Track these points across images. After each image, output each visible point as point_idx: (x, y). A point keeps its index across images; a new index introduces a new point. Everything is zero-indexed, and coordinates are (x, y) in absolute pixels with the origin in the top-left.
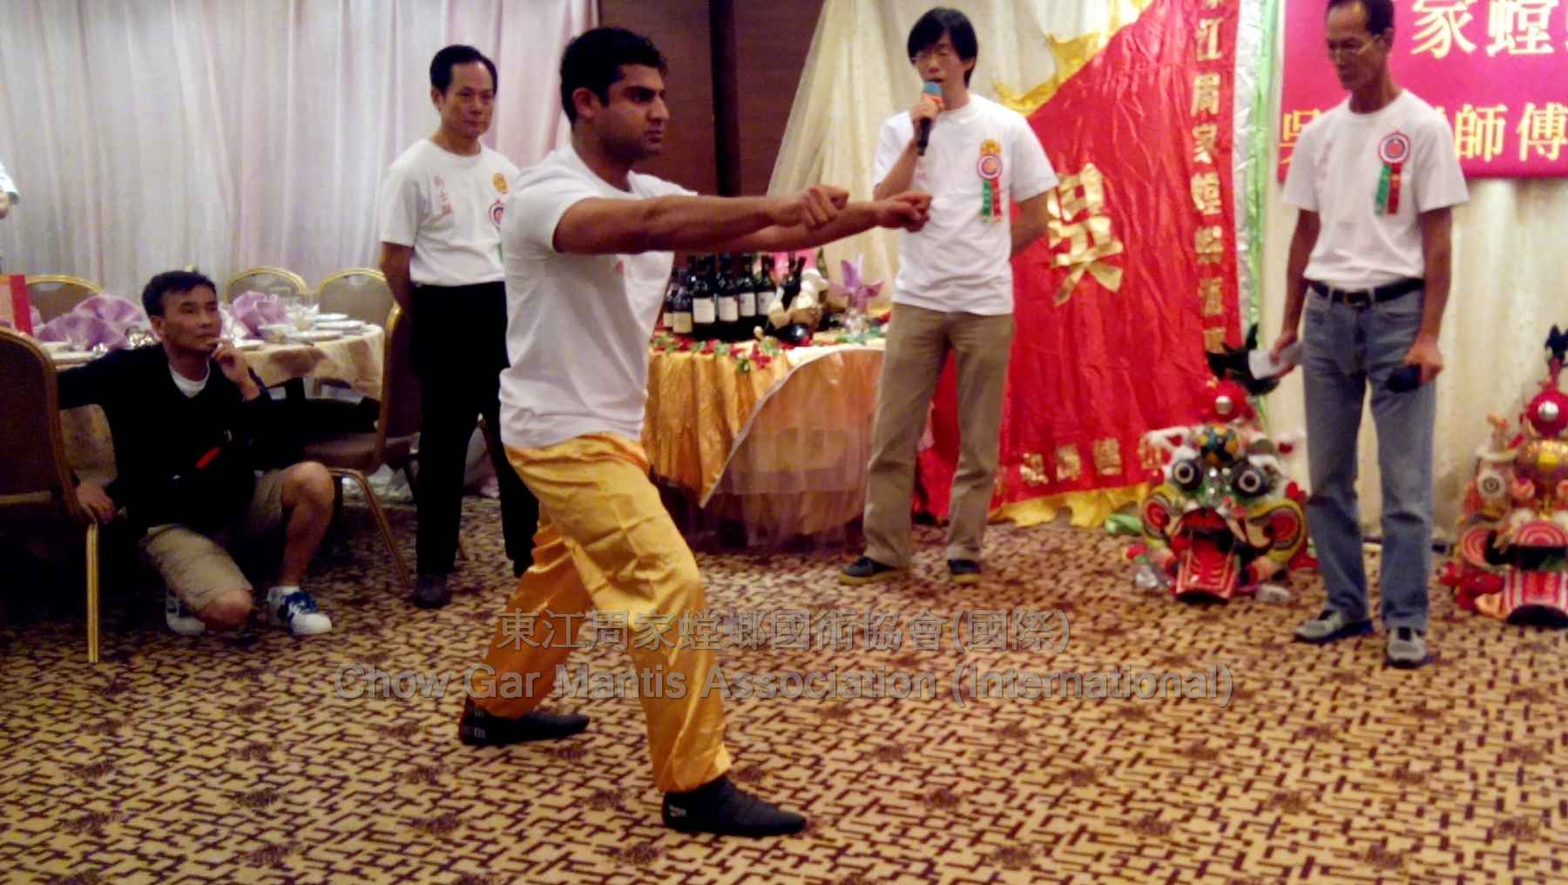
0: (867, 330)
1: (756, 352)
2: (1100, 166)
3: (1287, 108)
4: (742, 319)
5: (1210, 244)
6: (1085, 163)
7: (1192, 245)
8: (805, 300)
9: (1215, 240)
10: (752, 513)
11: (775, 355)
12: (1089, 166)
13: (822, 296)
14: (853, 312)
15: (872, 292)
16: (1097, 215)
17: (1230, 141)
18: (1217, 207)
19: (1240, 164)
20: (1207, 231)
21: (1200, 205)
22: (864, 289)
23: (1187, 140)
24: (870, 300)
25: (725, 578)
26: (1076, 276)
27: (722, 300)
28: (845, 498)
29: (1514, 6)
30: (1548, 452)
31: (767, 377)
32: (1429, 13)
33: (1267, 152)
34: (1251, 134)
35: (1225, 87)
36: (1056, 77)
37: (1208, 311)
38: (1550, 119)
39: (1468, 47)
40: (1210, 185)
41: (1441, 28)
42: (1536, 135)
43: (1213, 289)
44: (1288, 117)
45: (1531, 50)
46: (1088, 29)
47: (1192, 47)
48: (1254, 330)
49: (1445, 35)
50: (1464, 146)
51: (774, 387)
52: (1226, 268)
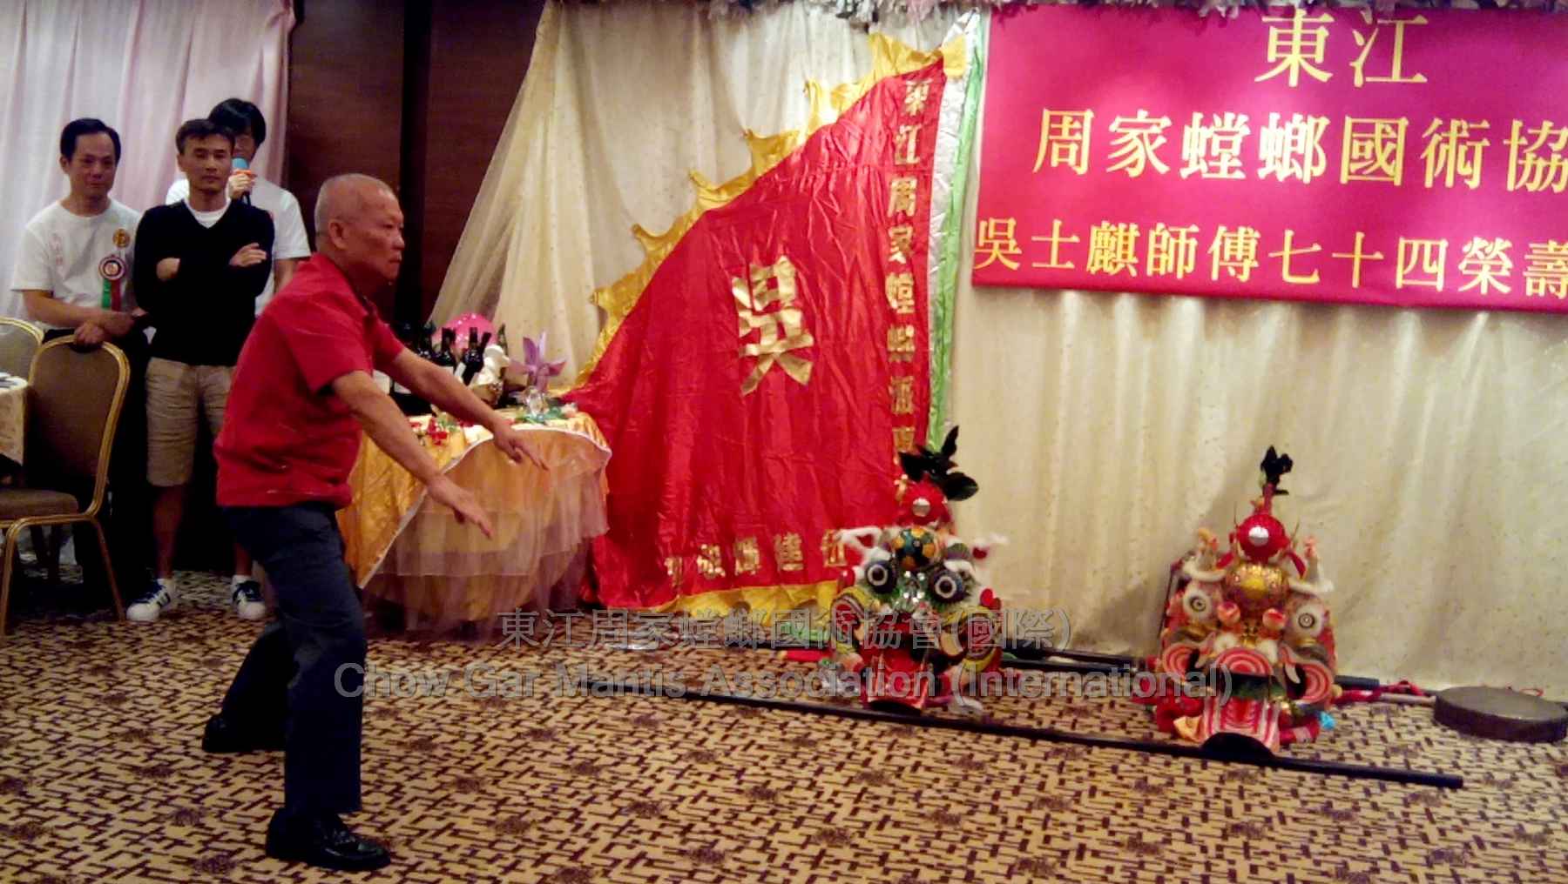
0: (547, 410)
1: (432, 427)
2: (792, 260)
3: (982, 215)
5: (903, 343)
6: (780, 256)
7: (885, 344)
8: (487, 376)
9: (908, 338)
10: (415, 599)
11: (452, 431)
12: (783, 259)
13: (503, 373)
14: (534, 391)
15: (554, 371)
16: (788, 308)
17: (926, 243)
18: (909, 307)
19: (933, 268)
20: (900, 331)
21: (894, 304)
22: (546, 370)
23: (882, 237)
24: (551, 379)
25: (382, 665)
26: (765, 367)
28: (515, 584)
29: (1207, 133)
30: (1256, 577)
31: (440, 456)
32: (1124, 134)
33: (959, 257)
34: (944, 237)
35: (923, 190)
36: (752, 171)
37: (898, 409)
38: (1241, 241)
39: (1162, 168)
40: (904, 285)
41: (1136, 149)
42: (1227, 256)
43: (904, 388)
44: (983, 224)
45: (1223, 174)
46: (788, 127)
47: (891, 150)
48: (954, 433)
49: (1139, 156)
50: (1157, 263)
51: (449, 464)
52: (918, 368)
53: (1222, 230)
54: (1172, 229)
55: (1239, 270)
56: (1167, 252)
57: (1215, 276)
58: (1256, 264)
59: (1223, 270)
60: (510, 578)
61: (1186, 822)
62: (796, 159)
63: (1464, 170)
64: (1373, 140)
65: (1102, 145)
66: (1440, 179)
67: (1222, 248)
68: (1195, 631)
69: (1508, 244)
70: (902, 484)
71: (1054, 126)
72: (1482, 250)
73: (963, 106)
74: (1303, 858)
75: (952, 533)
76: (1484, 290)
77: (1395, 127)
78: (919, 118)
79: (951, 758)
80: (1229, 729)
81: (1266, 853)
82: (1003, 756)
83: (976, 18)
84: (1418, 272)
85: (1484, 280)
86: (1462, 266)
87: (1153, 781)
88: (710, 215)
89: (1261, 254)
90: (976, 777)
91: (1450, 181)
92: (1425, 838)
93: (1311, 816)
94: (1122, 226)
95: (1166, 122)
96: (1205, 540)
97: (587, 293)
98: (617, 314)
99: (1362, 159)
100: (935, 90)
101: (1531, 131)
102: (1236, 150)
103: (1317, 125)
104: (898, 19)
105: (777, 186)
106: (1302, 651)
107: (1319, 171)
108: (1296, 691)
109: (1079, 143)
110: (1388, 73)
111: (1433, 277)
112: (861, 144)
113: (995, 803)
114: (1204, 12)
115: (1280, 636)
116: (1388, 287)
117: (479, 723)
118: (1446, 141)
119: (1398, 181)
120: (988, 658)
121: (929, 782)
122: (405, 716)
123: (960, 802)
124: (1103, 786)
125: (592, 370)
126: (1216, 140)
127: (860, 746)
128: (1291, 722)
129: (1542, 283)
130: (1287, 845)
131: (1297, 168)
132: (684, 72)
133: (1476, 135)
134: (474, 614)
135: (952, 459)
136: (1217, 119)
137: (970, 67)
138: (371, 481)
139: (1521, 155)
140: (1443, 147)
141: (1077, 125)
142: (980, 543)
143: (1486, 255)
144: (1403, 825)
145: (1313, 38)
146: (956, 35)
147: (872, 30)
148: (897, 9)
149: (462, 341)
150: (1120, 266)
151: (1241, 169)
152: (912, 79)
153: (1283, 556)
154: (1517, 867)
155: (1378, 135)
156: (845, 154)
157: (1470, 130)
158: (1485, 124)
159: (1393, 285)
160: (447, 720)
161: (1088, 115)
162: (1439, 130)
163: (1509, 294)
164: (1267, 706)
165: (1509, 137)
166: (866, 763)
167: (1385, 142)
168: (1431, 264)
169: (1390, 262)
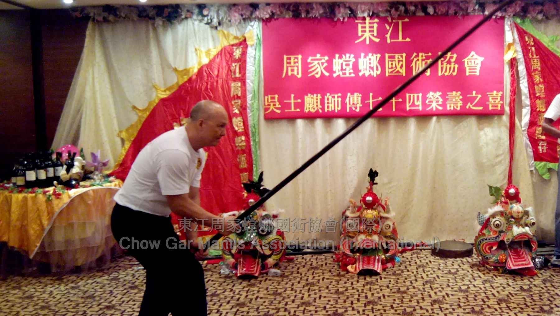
0: (103, 180)
1: (55, 191)
3: (266, 94)
4: (48, 178)
5: (241, 142)
7: (234, 143)
8: (76, 170)
9: (242, 141)
10: (54, 259)
11: (63, 193)
13: (83, 167)
14: (97, 173)
15: (105, 164)
17: (246, 106)
18: (242, 129)
19: (250, 114)
20: (239, 138)
21: (236, 129)
22: (101, 164)
23: (229, 104)
24: (104, 168)
25: (42, 288)
27: (38, 171)
29: (341, 61)
30: (370, 214)
31: (59, 202)
32: (312, 63)
33: (259, 110)
34: (252, 103)
35: (243, 86)
36: (177, 83)
37: (241, 166)
38: (355, 98)
39: (327, 74)
40: (239, 121)
41: (317, 68)
42: (351, 103)
43: (243, 159)
44: (266, 97)
45: (348, 75)
46: (190, 65)
47: (230, 72)
48: (262, 174)
49: (319, 70)
50: (328, 107)
51: (63, 205)
52: (247, 151)
53: (349, 94)
54: (332, 95)
55: (356, 108)
56: (331, 103)
57: (348, 110)
58: (361, 105)
59: (351, 108)
60: (93, 247)
61: (352, 303)
62: (194, 77)
64: (395, 61)
65: (306, 66)
67: (350, 101)
68: (351, 235)
69: (440, 93)
70: (245, 194)
71: (288, 61)
72: (433, 96)
73: (255, 55)
74: (391, 309)
75: (264, 210)
76: (434, 109)
77: (402, 56)
78: (239, 60)
79: (269, 293)
80: (366, 267)
81: (379, 310)
82: (288, 289)
83: (257, 23)
84: (413, 105)
85: (434, 106)
86: (427, 102)
87: (341, 290)
88: (163, 100)
89: (362, 101)
90: (279, 298)
92: (430, 296)
93: (393, 294)
94: (315, 95)
95: (326, 58)
96: (352, 203)
97: (116, 134)
98: (129, 140)
99: (392, 68)
100: (244, 50)
102: (351, 66)
103: (377, 57)
104: (228, 25)
105: (188, 88)
106: (386, 237)
107: (379, 72)
108: (386, 251)
109: (298, 67)
110: (398, 38)
111: (418, 106)
112: (219, 71)
113: (286, 307)
114: (336, 19)
115: (380, 234)
116: (404, 110)
117: (84, 306)
118: (418, 60)
119: (404, 74)
120: (281, 254)
121: (262, 303)
122: (53, 308)
123: (273, 309)
124: (323, 295)
125: (120, 162)
126: (344, 63)
127: (236, 293)
128: (385, 262)
129: (452, 105)
130: (386, 306)
131: (371, 72)
132: (147, 46)
133: (427, 58)
134: (80, 263)
135: (262, 184)
136: (344, 56)
137: (256, 41)
138: (31, 215)
139: (442, 64)
140: (418, 63)
141: (296, 60)
142: (275, 213)
143: (434, 97)
144: (423, 293)
145: (372, 27)
146: (250, 30)
147: (219, 28)
148: (227, 21)
149: (65, 156)
150: (316, 109)
151: (354, 73)
152: (235, 46)
153: (378, 206)
154: (460, 302)
155: (397, 59)
156: (213, 75)
157: (425, 56)
158: (430, 54)
159: (406, 109)
160: (71, 307)
161: (300, 57)
162: (416, 57)
163: (442, 110)
164: (377, 258)
166: (238, 299)
167: (399, 61)
168: (417, 102)
169: (404, 102)
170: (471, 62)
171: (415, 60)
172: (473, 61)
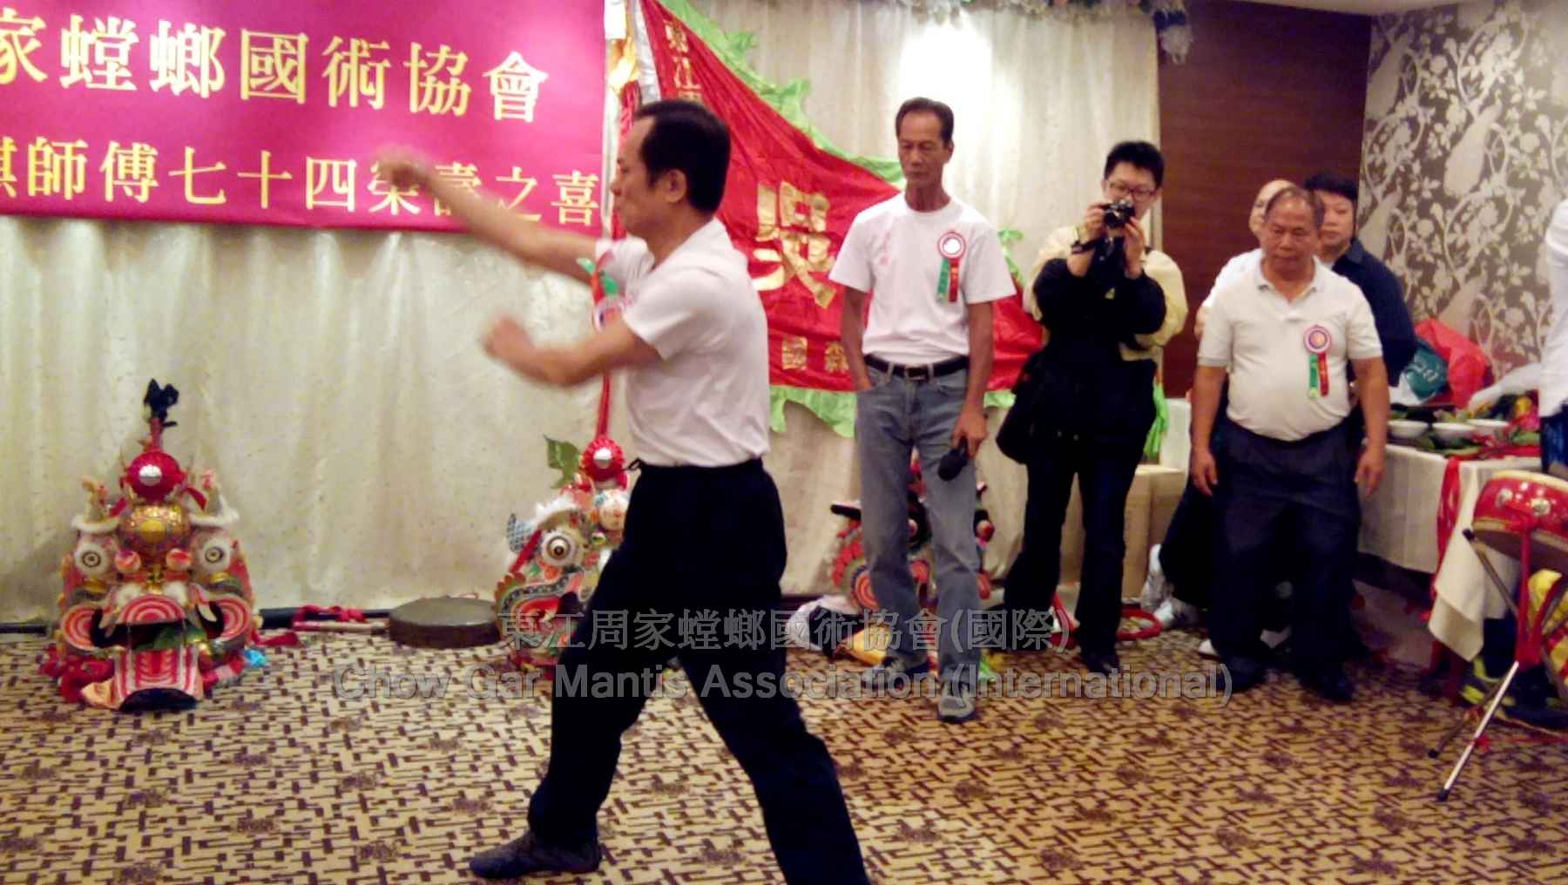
29: (88, 38)
30: (154, 518)
38: (136, 159)
39: (38, 76)
41: (5, 51)
42: (121, 174)
45: (111, 84)
49: (9, 59)
50: (40, 181)
53: (113, 146)
54: (55, 144)
55: (137, 190)
56: (51, 170)
57: (109, 196)
58: (155, 183)
59: (118, 191)
63: (368, 90)
64: (272, 54)
66: (344, 98)
67: (116, 166)
68: (93, 590)
74: (205, 815)
76: (394, 211)
77: (295, 43)
80: (146, 685)
81: (164, 819)
84: (328, 192)
85: (395, 202)
86: (372, 187)
89: (160, 172)
91: (354, 102)
93: (222, 768)
95: (38, 23)
96: (91, 489)
99: (262, 75)
101: (429, 55)
102: (124, 58)
103: (212, 36)
106: (213, 587)
107: (218, 84)
108: (213, 630)
111: (344, 197)
115: (188, 576)
116: (299, 208)
118: (347, 60)
119: (301, 99)
126: (100, 48)
128: (211, 663)
130: (189, 805)
131: (193, 81)
133: (377, 56)
136: (99, 23)
139: (422, 78)
140: (345, 67)
151: (131, 79)
153: (180, 493)
155: (277, 51)
157: (370, 50)
158: (385, 46)
159: (304, 206)
162: (340, 49)
163: (418, 217)
164: (186, 650)
165: (409, 59)
167: (285, 58)
168: (340, 185)
169: (299, 181)
170: (508, 81)
171: (337, 57)
172: (514, 79)
